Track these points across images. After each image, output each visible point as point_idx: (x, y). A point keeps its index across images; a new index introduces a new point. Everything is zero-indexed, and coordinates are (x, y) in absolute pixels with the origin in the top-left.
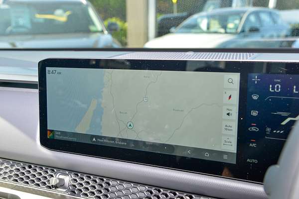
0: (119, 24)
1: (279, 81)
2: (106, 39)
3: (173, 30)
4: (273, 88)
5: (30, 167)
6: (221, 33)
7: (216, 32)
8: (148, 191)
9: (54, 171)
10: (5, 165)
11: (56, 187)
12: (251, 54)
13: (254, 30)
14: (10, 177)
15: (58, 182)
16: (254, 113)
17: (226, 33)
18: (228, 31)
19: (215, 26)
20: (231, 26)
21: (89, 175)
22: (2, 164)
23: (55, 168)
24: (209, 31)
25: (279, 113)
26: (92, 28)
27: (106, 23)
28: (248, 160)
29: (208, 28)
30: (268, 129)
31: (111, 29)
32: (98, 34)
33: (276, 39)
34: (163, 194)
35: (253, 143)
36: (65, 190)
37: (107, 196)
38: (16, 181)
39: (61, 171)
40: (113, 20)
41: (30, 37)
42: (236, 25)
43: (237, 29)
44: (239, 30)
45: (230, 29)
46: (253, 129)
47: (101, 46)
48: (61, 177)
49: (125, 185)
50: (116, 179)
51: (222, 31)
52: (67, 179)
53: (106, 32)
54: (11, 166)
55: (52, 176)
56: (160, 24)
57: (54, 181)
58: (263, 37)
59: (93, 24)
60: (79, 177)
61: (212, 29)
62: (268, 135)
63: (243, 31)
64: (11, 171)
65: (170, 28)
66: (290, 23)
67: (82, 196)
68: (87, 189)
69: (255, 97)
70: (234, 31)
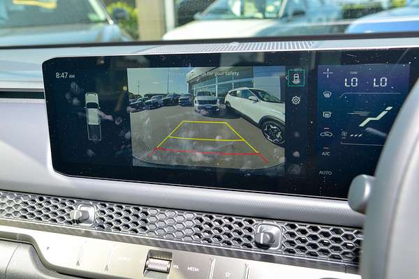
0: (127, 9)
1: (356, 73)
2: (112, 30)
3: (197, 16)
4: (349, 83)
5: (41, 199)
6: (258, 18)
7: (252, 18)
8: (197, 218)
9: (74, 203)
10: (8, 198)
11: (78, 222)
12: (311, 42)
13: (299, 14)
14: (16, 213)
15: (81, 215)
16: (327, 115)
17: (265, 18)
18: (267, 15)
19: (251, 10)
20: (270, 8)
21: (120, 205)
22: (4, 197)
23: (74, 199)
24: (243, 16)
25: (356, 113)
26: (92, 17)
27: (110, 10)
28: (321, 172)
29: (242, 13)
30: (344, 134)
31: (118, 17)
32: (101, 25)
33: (325, 23)
34: (216, 220)
35: (325, 151)
36: (90, 225)
37: (145, 228)
38: (25, 217)
39: (83, 202)
40: (119, 5)
41: (7, 31)
42: (276, 7)
43: (278, 13)
44: (281, 13)
45: (270, 13)
46: (326, 134)
47: (106, 39)
48: (84, 209)
49: (168, 213)
50: (155, 207)
51: (260, 15)
52: (92, 212)
53: (111, 22)
54: (15, 199)
55: (72, 208)
56: (180, 9)
57: (75, 215)
58: (309, 21)
59: (94, 12)
60: (107, 208)
61: (247, 14)
62: (343, 141)
63: (285, 15)
64: (17, 206)
65: (193, 14)
66: (341, 4)
67: (112, 230)
68: (119, 221)
69: (327, 95)
70: (274, 15)
